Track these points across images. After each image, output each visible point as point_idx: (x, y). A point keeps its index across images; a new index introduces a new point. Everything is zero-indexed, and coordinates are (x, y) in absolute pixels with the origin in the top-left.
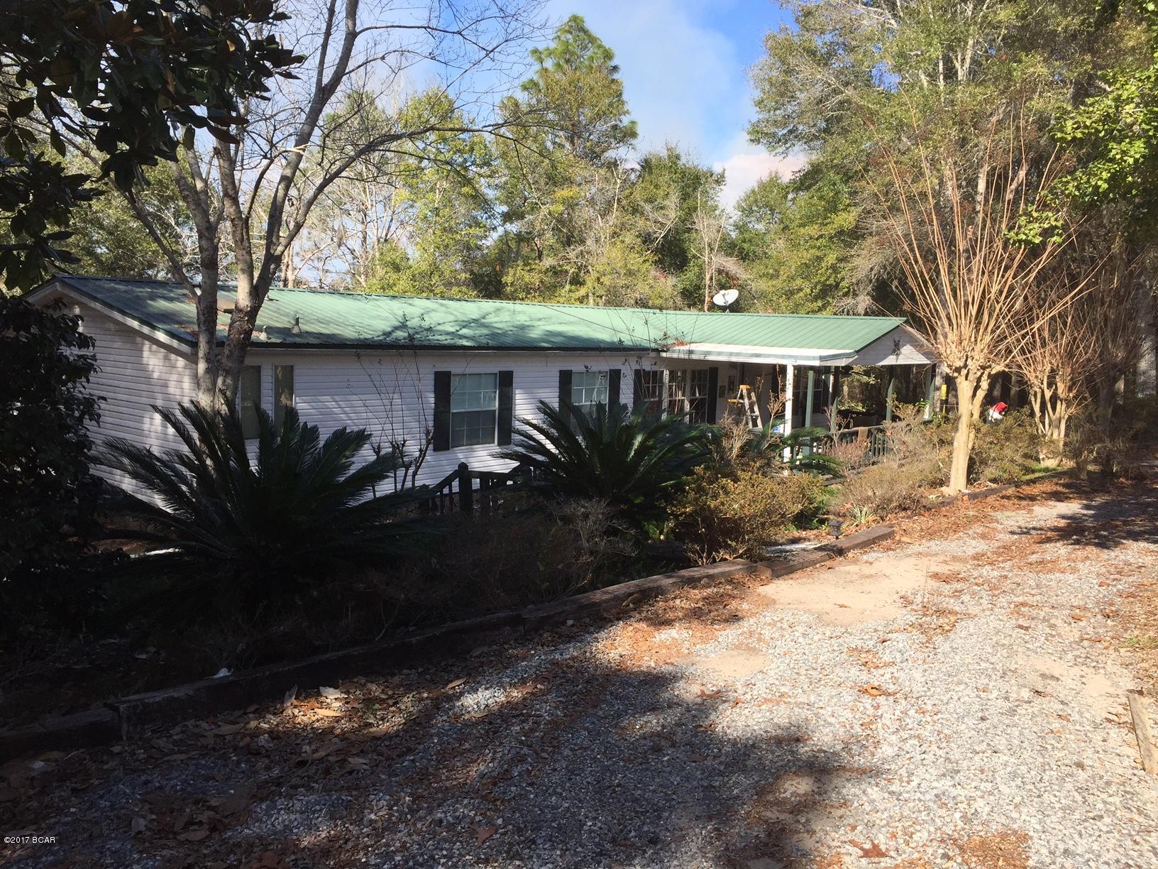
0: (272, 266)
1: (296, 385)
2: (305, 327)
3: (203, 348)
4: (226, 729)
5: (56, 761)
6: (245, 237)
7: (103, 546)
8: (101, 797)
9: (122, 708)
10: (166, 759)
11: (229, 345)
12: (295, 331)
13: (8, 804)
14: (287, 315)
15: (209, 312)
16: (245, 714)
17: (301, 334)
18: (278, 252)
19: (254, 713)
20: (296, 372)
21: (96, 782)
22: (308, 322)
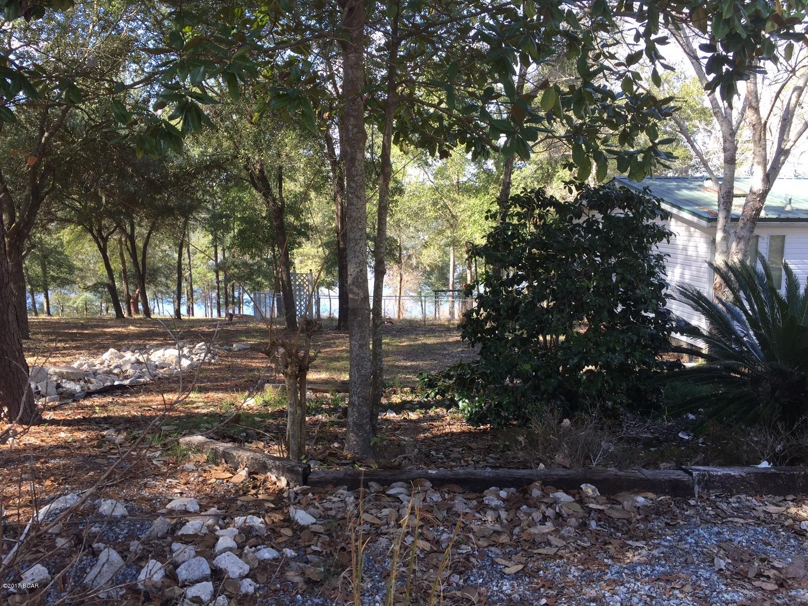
0: (782, 158)
1: (786, 251)
2: (795, 205)
3: (721, 222)
4: (772, 509)
5: (651, 499)
6: (763, 137)
7: (669, 357)
8: (688, 534)
9: (695, 473)
10: (729, 519)
11: (743, 219)
12: (788, 208)
13: (624, 521)
14: (779, 197)
15: (727, 197)
16: (785, 500)
17: (792, 211)
18: (787, 147)
19: (792, 501)
20: (787, 240)
21: (682, 523)
22: (797, 201)
